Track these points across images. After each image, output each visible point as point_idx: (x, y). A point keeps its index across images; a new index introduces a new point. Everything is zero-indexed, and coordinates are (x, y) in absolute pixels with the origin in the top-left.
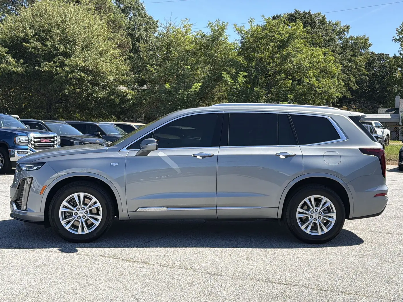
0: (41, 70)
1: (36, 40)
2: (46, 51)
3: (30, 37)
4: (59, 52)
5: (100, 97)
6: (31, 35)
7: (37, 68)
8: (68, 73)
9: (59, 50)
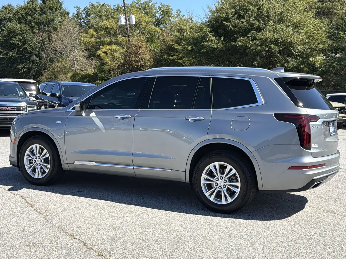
0: (236, 45)
1: (236, 18)
2: (243, 27)
3: (231, 16)
4: (254, 27)
5: (290, 67)
6: (232, 15)
7: (233, 43)
8: (258, 46)
9: (254, 26)
